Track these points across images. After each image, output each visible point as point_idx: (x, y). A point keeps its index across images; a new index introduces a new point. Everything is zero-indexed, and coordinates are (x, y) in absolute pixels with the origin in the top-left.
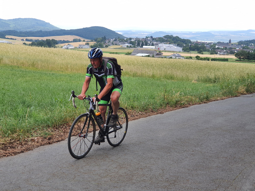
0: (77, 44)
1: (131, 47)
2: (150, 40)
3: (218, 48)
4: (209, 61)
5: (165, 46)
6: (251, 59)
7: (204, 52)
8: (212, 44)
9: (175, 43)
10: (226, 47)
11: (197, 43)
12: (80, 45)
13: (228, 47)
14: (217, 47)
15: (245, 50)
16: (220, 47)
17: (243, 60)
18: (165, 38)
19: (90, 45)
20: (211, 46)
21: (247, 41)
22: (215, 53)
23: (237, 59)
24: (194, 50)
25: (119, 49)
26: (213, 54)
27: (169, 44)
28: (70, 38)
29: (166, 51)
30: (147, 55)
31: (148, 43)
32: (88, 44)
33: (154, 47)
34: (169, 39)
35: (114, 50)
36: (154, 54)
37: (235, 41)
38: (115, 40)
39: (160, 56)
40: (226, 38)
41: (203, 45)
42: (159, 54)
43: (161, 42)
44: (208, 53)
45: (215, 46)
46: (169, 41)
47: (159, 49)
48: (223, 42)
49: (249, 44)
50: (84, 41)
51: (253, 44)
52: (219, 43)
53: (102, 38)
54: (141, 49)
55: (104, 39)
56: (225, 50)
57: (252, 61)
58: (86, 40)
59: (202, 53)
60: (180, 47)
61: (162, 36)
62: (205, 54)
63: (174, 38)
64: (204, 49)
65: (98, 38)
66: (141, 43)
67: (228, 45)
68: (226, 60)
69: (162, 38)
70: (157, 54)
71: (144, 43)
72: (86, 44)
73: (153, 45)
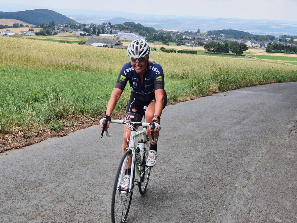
0: (18, 30)
1: (85, 35)
2: (107, 27)
3: (186, 39)
4: (175, 53)
5: (126, 35)
6: (221, 52)
7: (170, 43)
8: (179, 34)
9: (136, 31)
10: (195, 37)
11: (162, 33)
12: (22, 32)
13: (197, 37)
14: (184, 37)
15: (215, 41)
16: (188, 37)
17: (212, 52)
18: (125, 25)
19: (35, 31)
20: (178, 36)
21: (217, 31)
22: (183, 44)
23: (206, 51)
24: (158, 40)
25: (71, 37)
26: (180, 45)
27: (130, 32)
28: (10, 22)
29: (126, 41)
30: (105, 44)
31: (105, 30)
32: (32, 30)
33: (112, 36)
34: (130, 27)
35: (65, 38)
36: (113, 44)
37: (204, 30)
38: (65, 27)
39: (120, 47)
40: (194, 27)
41: (169, 34)
42: (119, 44)
43: (121, 30)
44: (174, 44)
45: (182, 36)
46: (130, 29)
47: (118, 38)
48: (191, 32)
49: (220, 35)
50: (27, 26)
51: (223, 35)
52: (187, 33)
53: (50, 23)
54: (97, 37)
55: (52, 25)
56: (193, 41)
57: (222, 54)
58: (30, 25)
59: (167, 43)
60: (142, 36)
61: (122, 22)
62: (171, 45)
63: (135, 25)
64: (170, 39)
65: (45, 24)
66: (97, 31)
67: (197, 35)
68: (194, 52)
69: (122, 26)
70: (116, 45)
71: (101, 31)
72: (30, 30)
73: (111, 33)
